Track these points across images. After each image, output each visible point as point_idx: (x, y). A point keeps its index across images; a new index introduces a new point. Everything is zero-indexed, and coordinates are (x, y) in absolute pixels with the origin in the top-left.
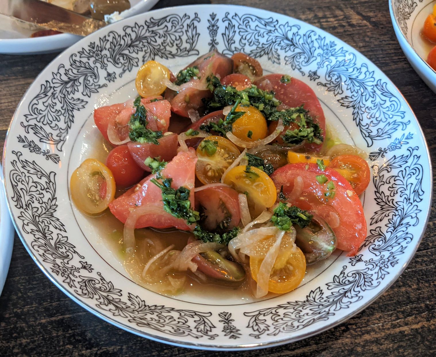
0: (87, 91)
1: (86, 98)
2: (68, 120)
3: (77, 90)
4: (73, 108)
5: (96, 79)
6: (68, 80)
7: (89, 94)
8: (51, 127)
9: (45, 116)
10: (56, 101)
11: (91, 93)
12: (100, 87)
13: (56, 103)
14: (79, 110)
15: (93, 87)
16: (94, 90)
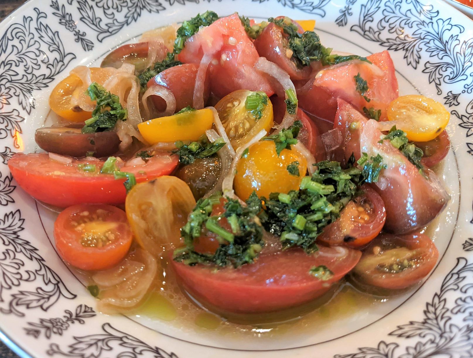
0: (431, 68)
1: (421, 67)
2: (392, 44)
3: (433, 54)
4: (407, 50)
5: (449, 79)
6: (445, 42)
7: (427, 71)
8: (381, 20)
9: (394, 13)
10: (415, 28)
11: (429, 74)
12: (438, 85)
13: (412, 27)
14: (405, 58)
15: (438, 76)
16: (433, 77)
